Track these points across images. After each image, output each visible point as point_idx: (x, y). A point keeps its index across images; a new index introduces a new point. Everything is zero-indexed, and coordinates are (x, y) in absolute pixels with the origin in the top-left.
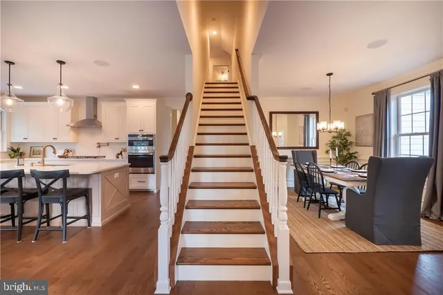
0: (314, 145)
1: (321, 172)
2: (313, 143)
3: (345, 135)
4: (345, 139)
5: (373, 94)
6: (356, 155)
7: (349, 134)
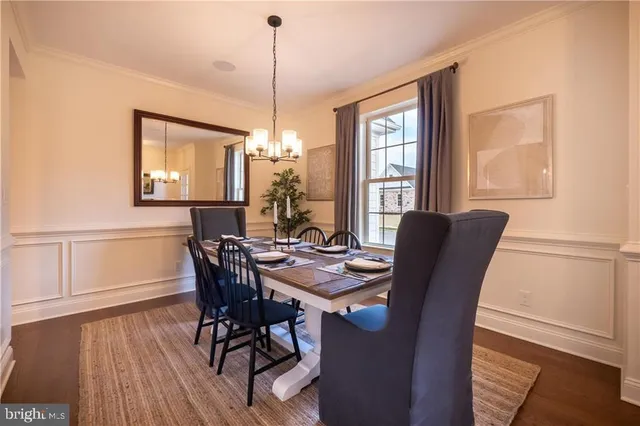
0: (241, 199)
1: (252, 264)
2: (239, 196)
3: (292, 181)
4: (292, 187)
5: (335, 110)
6: (308, 216)
7: (297, 180)
